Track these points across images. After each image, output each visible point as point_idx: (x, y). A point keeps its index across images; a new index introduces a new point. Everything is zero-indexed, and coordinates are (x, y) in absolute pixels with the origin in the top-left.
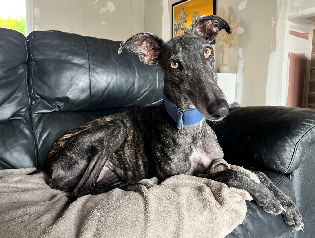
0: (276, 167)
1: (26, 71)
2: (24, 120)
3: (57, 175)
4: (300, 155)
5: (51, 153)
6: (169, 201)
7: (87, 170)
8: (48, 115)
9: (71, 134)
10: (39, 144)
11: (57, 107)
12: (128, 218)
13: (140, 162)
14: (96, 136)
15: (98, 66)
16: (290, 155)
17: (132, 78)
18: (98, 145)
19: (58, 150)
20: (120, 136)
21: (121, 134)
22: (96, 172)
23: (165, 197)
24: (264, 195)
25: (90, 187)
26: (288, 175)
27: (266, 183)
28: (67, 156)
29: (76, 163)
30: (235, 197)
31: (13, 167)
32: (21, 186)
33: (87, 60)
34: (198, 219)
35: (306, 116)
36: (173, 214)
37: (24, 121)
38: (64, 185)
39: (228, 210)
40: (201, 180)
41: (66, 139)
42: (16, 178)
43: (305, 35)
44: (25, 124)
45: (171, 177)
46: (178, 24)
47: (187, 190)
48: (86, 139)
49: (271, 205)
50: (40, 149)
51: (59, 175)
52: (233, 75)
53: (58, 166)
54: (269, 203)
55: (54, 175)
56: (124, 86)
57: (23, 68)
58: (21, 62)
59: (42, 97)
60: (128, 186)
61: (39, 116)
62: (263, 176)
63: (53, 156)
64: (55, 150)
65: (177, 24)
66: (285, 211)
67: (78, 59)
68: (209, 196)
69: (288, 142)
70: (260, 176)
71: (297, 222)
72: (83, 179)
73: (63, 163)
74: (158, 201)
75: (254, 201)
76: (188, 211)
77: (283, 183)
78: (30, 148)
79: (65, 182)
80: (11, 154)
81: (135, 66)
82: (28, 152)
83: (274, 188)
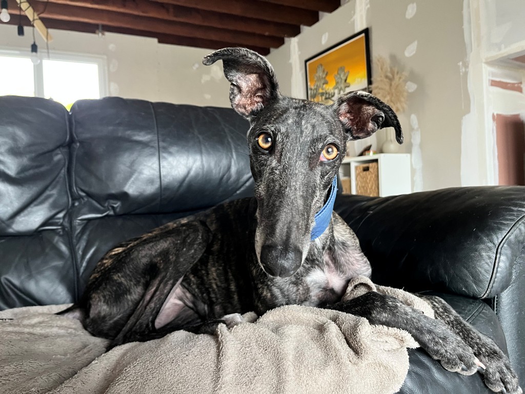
0: (466, 288)
1: (67, 157)
2: (60, 230)
3: (96, 312)
4: (508, 264)
5: (92, 277)
6: (264, 349)
7: (141, 302)
8: (97, 221)
9: (123, 247)
10: (82, 265)
11: (110, 208)
12: (183, 379)
13: (233, 287)
14: (159, 247)
15: (172, 144)
16: (488, 265)
17: (227, 158)
18: (160, 260)
19: (102, 273)
20: (195, 246)
21: (197, 242)
22: (156, 304)
23: (257, 342)
24: (440, 338)
25: (143, 330)
26: (490, 302)
27: (447, 315)
28: (113, 282)
29: (128, 291)
30: (386, 342)
31: (40, 303)
32: (40, 332)
33: (155, 134)
34: (315, 382)
35: (513, 196)
36: (268, 373)
37: (60, 232)
38: (109, 329)
39: (372, 366)
40: (325, 313)
41: (115, 255)
42: (34, 318)
43: (516, 85)
44: (60, 236)
45: (273, 310)
46: (315, 87)
47: (298, 331)
48: (144, 253)
49: (454, 357)
50: (83, 273)
51: (99, 312)
52: (404, 155)
53: (99, 297)
54: (450, 353)
55: (93, 313)
56: (214, 171)
57: (62, 153)
58: (58, 144)
59: (89, 195)
60: (202, 326)
61: (82, 224)
62: (442, 303)
63: (94, 283)
64: (98, 272)
65: (313, 87)
66: (485, 368)
67: (142, 133)
68: (337, 340)
69: (483, 243)
70: (435, 303)
71: (509, 386)
72: (134, 317)
73: (106, 293)
74: (243, 350)
75: (423, 350)
76: (296, 367)
77: (481, 317)
78: (68, 272)
79: (111, 324)
80: (37, 282)
81: (230, 140)
82: (64, 279)
83: (462, 325)
